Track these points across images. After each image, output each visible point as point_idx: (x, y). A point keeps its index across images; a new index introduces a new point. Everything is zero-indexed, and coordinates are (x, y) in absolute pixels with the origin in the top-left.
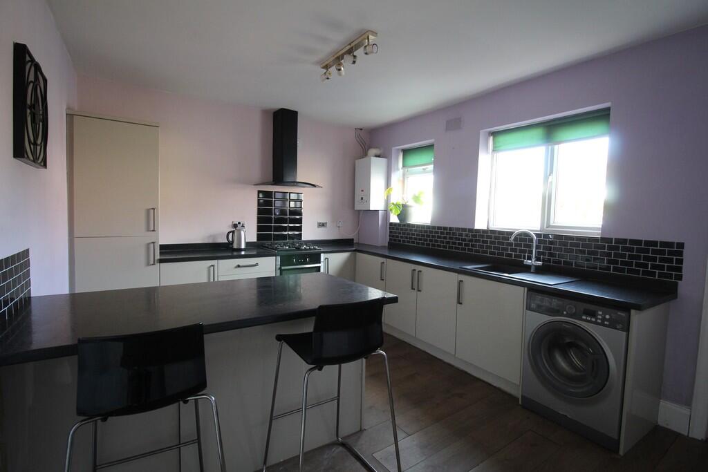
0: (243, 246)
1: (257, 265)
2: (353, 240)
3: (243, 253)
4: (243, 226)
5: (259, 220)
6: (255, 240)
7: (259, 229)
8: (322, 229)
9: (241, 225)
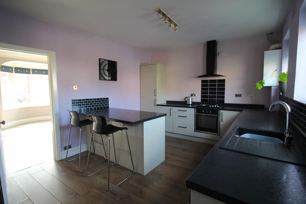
0: (190, 103)
1: (186, 111)
2: (264, 106)
3: (190, 106)
4: (195, 95)
5: (202, 93)
6: (200, 101)
7: (202, 96)
8: (238, 98)
9: (194, 95)
